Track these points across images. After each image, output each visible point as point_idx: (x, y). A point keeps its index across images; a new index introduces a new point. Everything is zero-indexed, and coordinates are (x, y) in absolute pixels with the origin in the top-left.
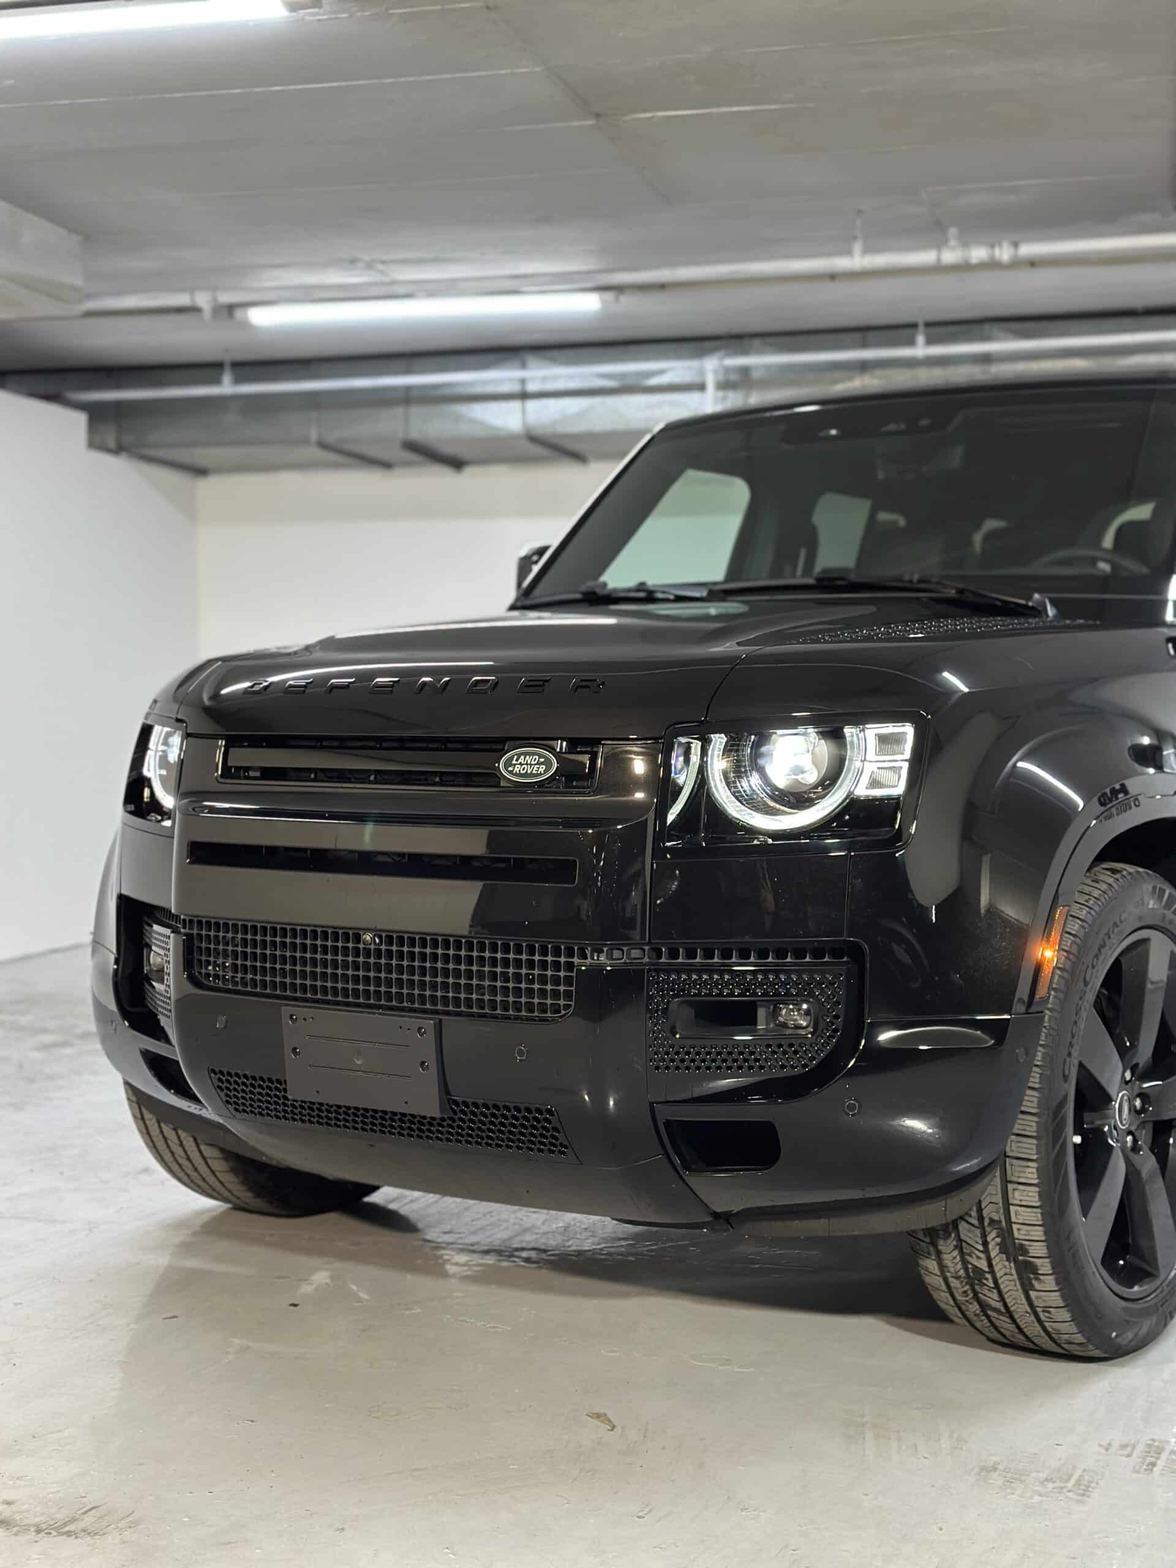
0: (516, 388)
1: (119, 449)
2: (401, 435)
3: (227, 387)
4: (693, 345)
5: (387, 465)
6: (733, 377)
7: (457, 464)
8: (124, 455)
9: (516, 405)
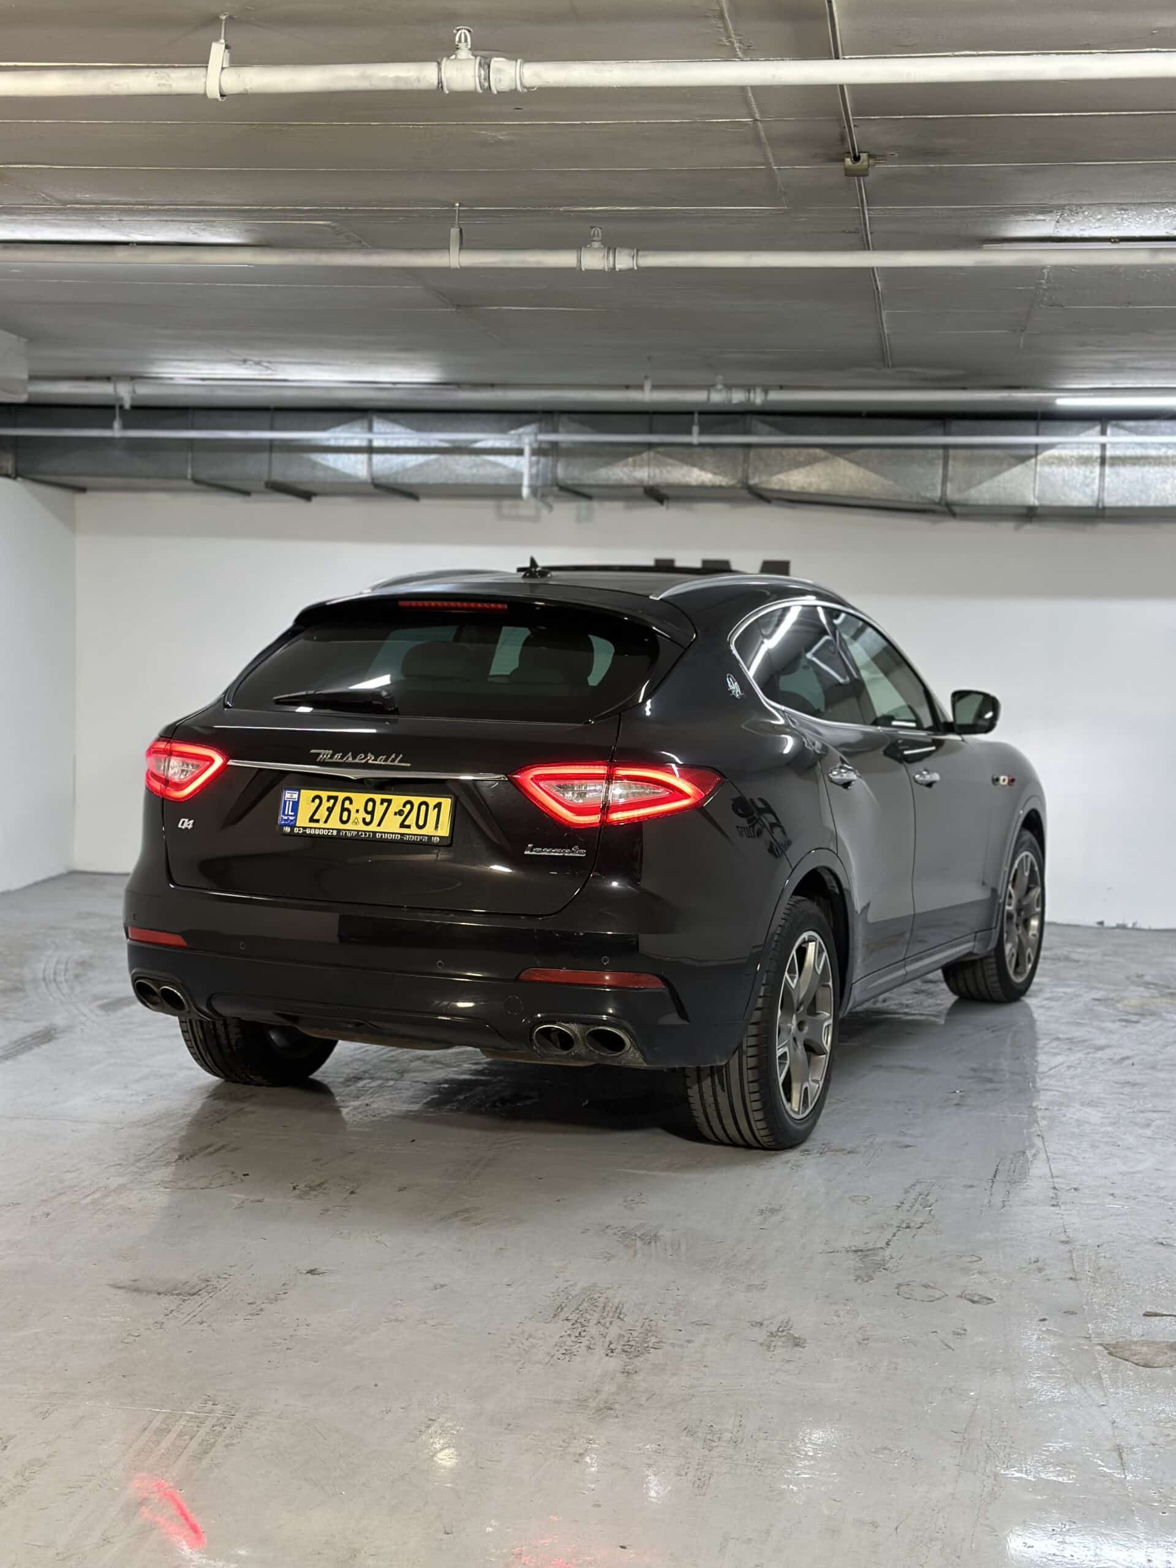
0: (364, 443)
1: (15, 475)
2: (265, 478)
3: (117, 431)
4: (513, 417)
5: (246, 493)
6: (544, 446)
7: (307, 495)
8: (19, 479)
9: (363, 457)
